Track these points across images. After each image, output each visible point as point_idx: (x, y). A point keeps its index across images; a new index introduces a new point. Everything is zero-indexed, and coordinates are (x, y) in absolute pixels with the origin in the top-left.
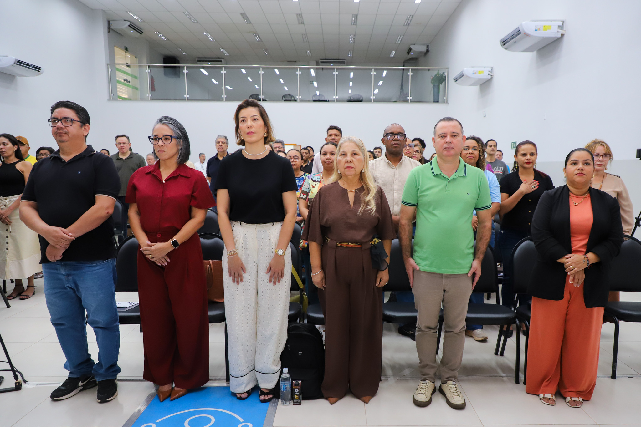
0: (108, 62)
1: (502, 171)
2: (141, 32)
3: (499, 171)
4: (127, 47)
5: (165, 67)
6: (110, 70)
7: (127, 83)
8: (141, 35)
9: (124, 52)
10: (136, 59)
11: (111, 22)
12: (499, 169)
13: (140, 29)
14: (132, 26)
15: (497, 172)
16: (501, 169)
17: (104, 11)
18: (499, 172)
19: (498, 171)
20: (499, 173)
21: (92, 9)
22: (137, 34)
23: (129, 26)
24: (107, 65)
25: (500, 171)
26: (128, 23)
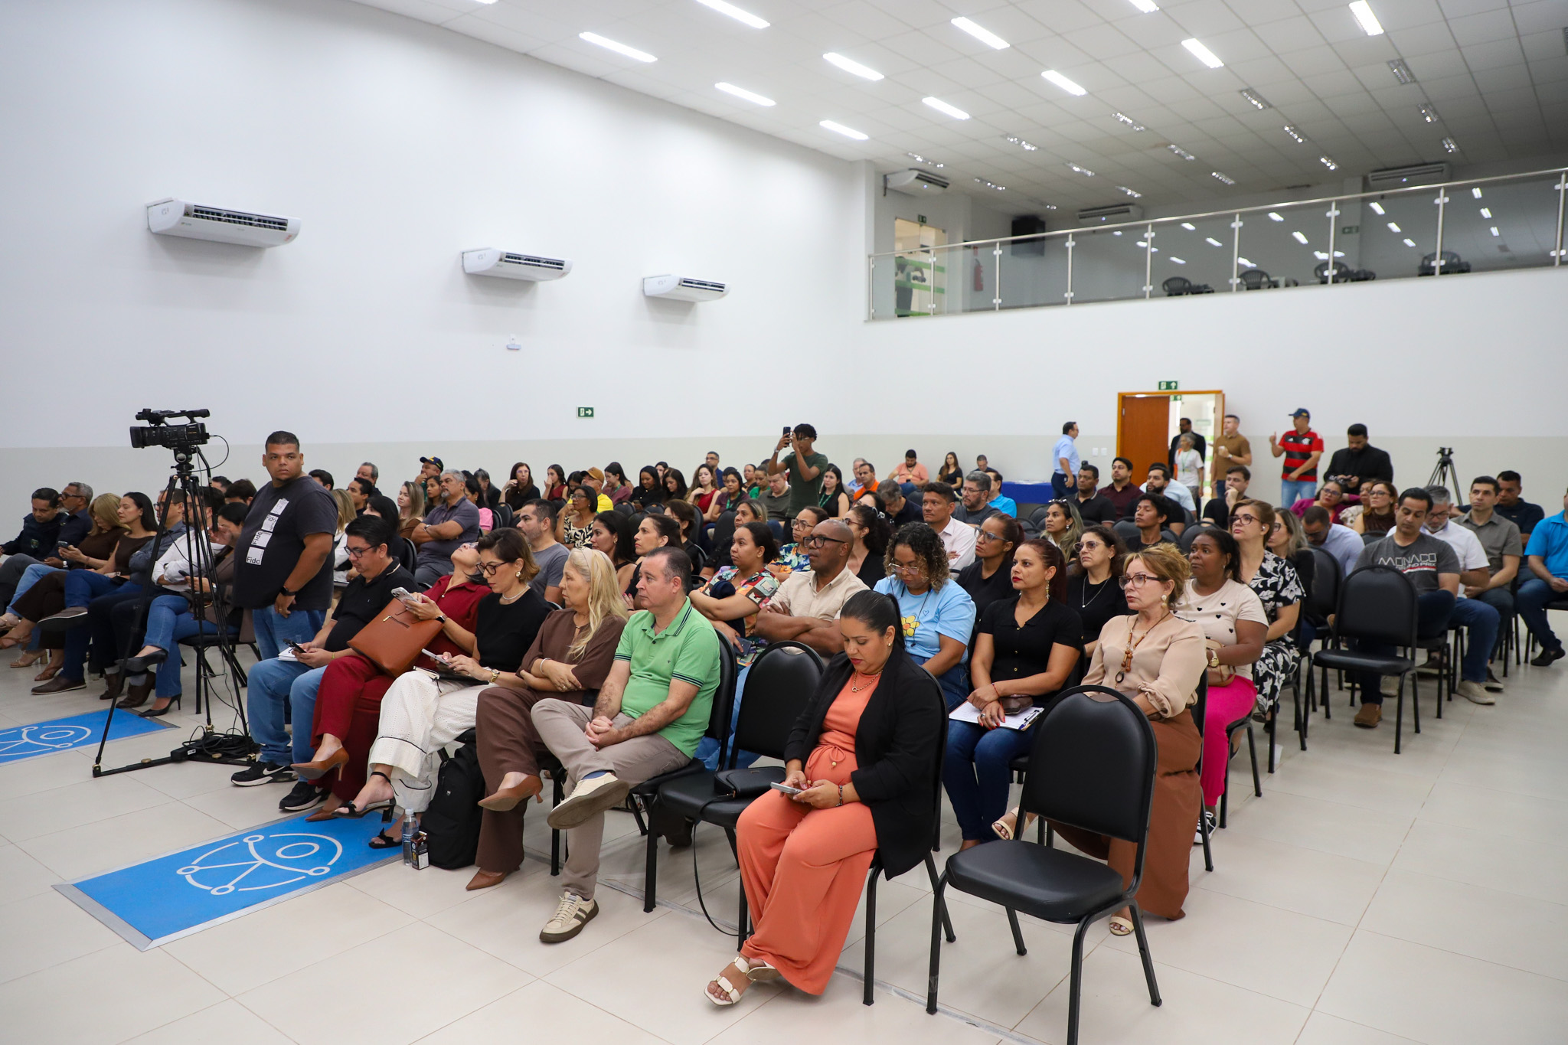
0: (872, 252)
1: (1434, 565)
2: (945, 186)
3: (1426, 564)
4: (923, 215)
5: (1014, 242)
6: (872, 266)
7: (920, 283)
8: (946, 190)
9: (918, 225)
10: (944, 234)
11: (888, 177)
12: (1424, 558)
13: (942, 177)
14: (924, 177)
15: (1420, 567)
16: (1432, 558)
17: (869, 162)
18: (1424, 566)
19: (1421, 564)
20: (1426, 569)
21: (851, 163)
22: (938, 190)
23: (917, 178)
24: (869, 257)
25: (1430, 564)
26: (916, 173)
